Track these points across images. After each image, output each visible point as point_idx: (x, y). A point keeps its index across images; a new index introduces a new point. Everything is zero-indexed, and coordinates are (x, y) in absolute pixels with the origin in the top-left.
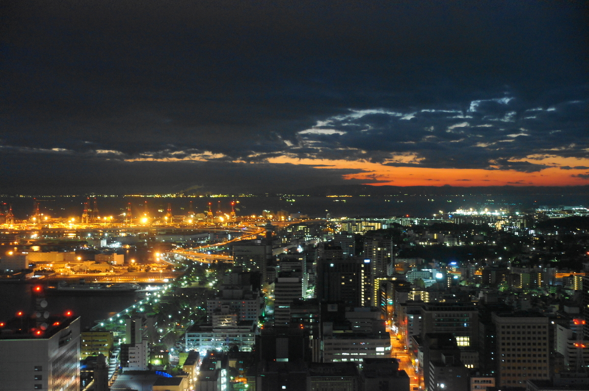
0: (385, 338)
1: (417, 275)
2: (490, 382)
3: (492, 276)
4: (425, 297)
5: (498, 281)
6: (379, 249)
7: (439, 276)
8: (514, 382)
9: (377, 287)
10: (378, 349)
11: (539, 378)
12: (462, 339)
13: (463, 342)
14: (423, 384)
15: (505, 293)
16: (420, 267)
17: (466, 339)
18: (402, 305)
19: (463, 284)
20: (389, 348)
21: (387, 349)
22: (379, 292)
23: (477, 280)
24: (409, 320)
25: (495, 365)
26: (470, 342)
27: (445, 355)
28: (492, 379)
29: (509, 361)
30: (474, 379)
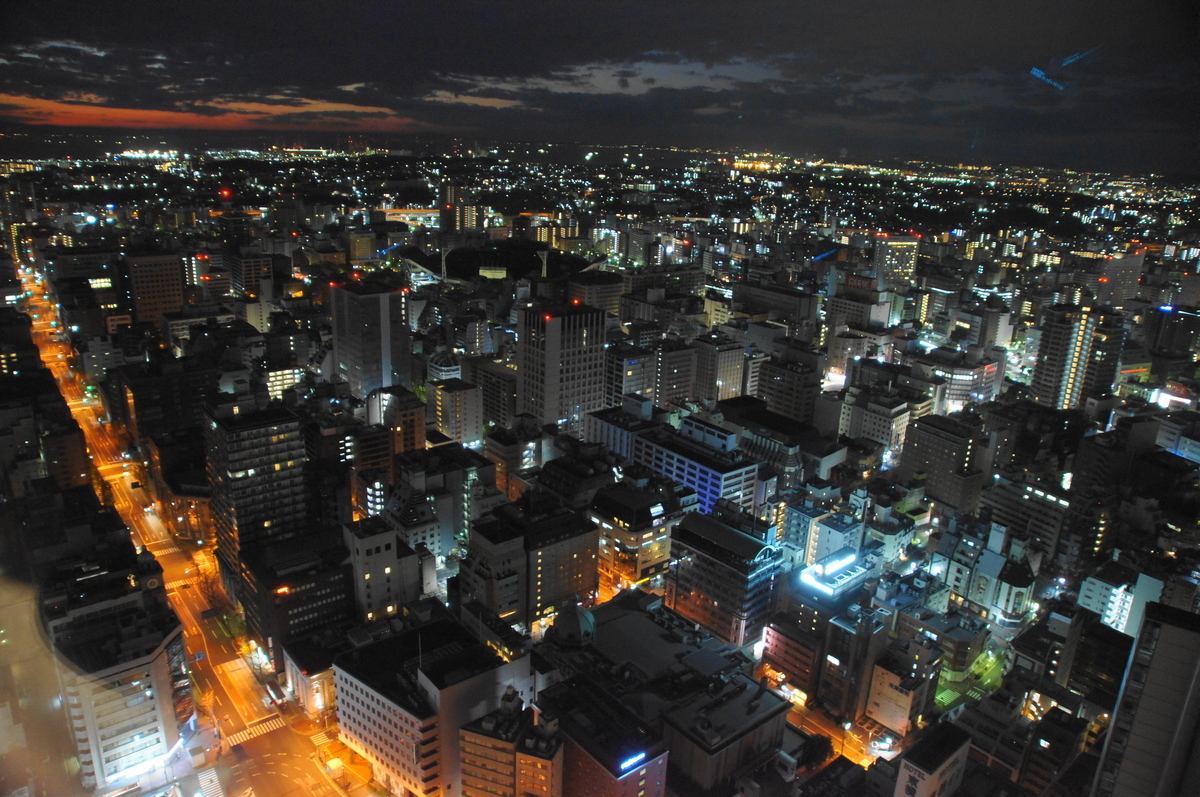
0: (16, 286)
1: (68, 219)
2: (126, 319)
3: (148, 217)
4: (68, 241)
5: (155, 221)
6: (12, 193)
7: (91, 220)
8: (151, 316)
9: (15, 233)
10: (8, 298)
11: (169, 311)
12: (98, 280)
13: (100, 283)
14: (62, 328)
15: (158, 234)
16: (70, 211)
17: (106, 280)
18: (41, 250)
19: (118, 226)
20: (22, 296)
21: (18, 297)
22: (18, 239)
23: (134, 222)
24: (49, 267)
25: (132, 303)
26: (111, 283)
27: (77, 298)
28: (128, 316)
29: (144, 298)
30: (109, 318)
